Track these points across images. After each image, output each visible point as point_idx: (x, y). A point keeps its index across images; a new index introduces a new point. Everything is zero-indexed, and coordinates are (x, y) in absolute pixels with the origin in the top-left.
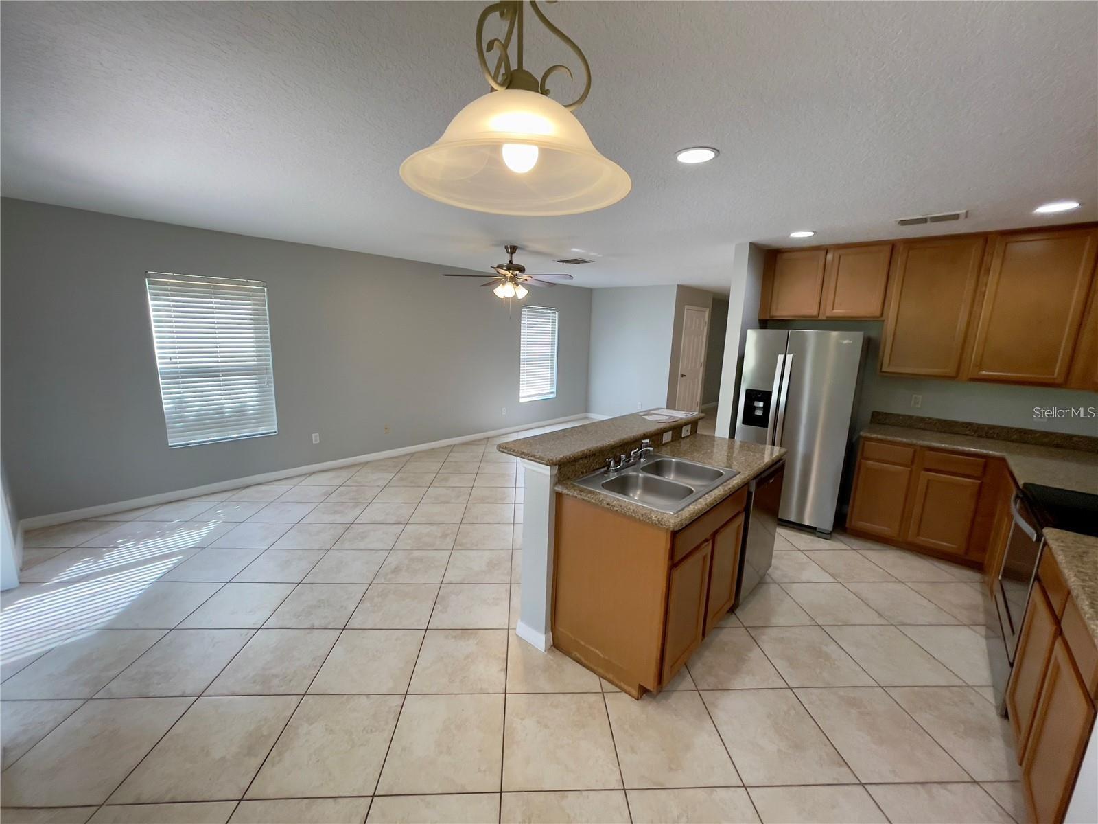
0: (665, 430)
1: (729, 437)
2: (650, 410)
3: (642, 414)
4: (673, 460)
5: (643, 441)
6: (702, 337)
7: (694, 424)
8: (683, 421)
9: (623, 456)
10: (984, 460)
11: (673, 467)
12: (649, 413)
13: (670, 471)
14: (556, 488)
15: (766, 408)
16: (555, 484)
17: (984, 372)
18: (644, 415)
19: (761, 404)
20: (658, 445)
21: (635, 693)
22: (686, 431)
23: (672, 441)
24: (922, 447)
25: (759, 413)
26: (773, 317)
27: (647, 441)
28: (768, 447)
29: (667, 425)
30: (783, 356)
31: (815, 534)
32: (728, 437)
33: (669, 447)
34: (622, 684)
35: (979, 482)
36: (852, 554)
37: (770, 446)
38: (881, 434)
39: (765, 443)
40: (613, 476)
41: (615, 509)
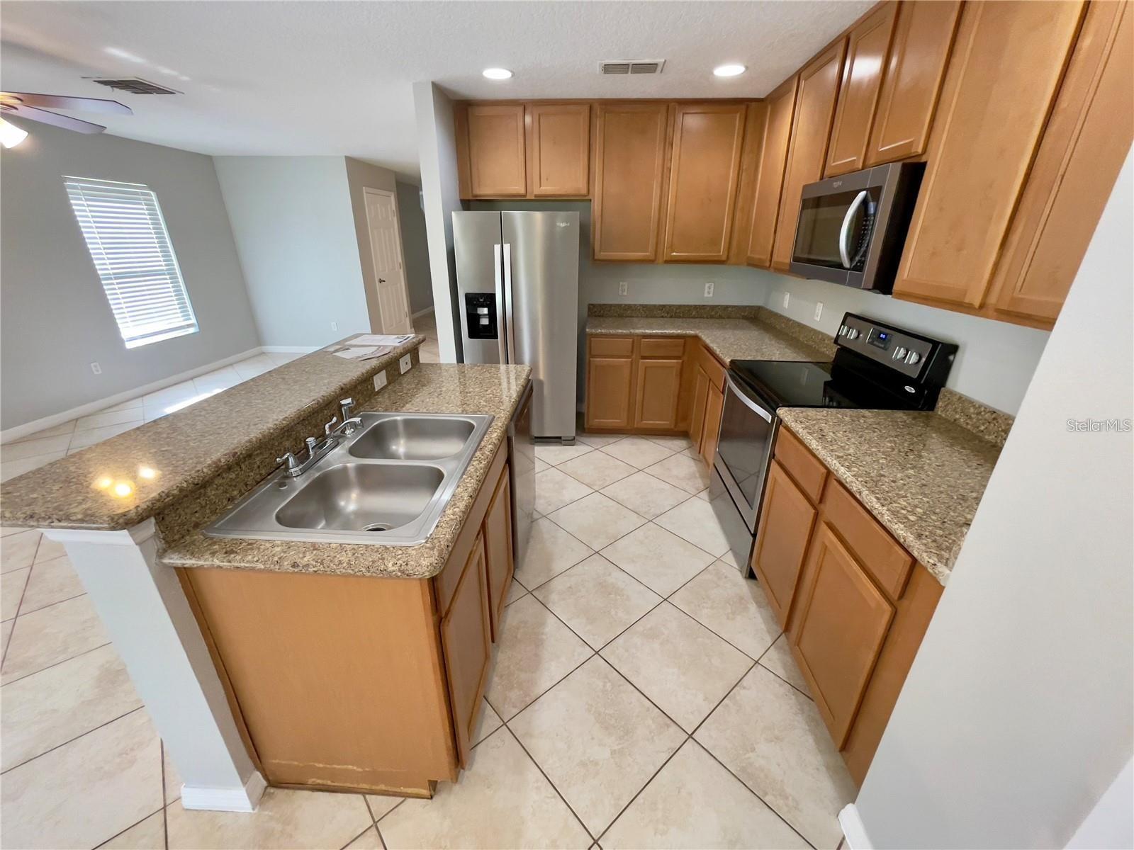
0: (375, 371)
1: (458, 362)
2: (346, 340)
3: (332, 349)
4: (399, 418)
5: (343, 402)
6: (394, 230)
7: (413, 351)
8: (398, 351)
9: (311, 441)
10: (683, 340)
11: (401, 428)
12: (344, 346)
13: (397, 436)
14: (166, 561)
15: (492, 315)
16: (162, 554)
17: (674, 254)
18: (336, 351)
19: (485, 311)
20: (370, 397)
21: (425, 792)
22: (405, 364)
23: (389, 383)
24: (638, 335)
25: (485, 321)
26: (476, 196)
27: (349, 401)
28: (503, 367)
29: (374, 363)
30: (499, 246)
31: (561, 443)
32: (456, 362)
33: (386, 395)
34: (403, 789)
35: (680, 361)
36: (597, 454)
37: (505, 366)
38: (604, 328)
39: (499, 363)
40: (300, 483)
41: (311, 570)
